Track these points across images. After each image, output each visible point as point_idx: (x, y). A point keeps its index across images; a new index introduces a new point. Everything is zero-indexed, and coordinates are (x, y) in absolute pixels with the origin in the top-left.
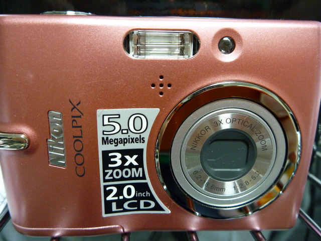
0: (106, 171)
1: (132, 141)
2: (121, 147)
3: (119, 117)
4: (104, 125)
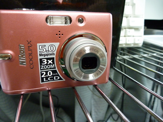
0: (41, 66)
1: (50, 55)
2: (46, 57)
3: (45, 46)
4: (40, 49)
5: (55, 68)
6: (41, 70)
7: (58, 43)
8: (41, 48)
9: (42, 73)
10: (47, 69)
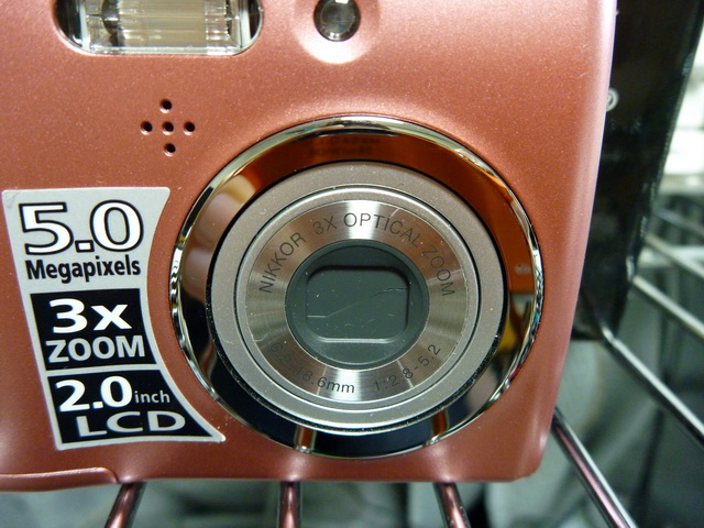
0: (49, 343)
1: (108, 271)
2: (78, 284)
3: (65, 210)
4: (25, 230)
5: (149, 359)
6: (49, 366)
7: (163, 193)
8: (31, 223)
9: (60, 385)
10: (94, 361)
